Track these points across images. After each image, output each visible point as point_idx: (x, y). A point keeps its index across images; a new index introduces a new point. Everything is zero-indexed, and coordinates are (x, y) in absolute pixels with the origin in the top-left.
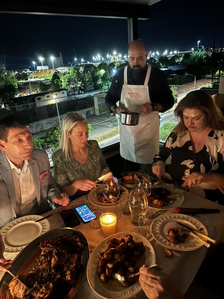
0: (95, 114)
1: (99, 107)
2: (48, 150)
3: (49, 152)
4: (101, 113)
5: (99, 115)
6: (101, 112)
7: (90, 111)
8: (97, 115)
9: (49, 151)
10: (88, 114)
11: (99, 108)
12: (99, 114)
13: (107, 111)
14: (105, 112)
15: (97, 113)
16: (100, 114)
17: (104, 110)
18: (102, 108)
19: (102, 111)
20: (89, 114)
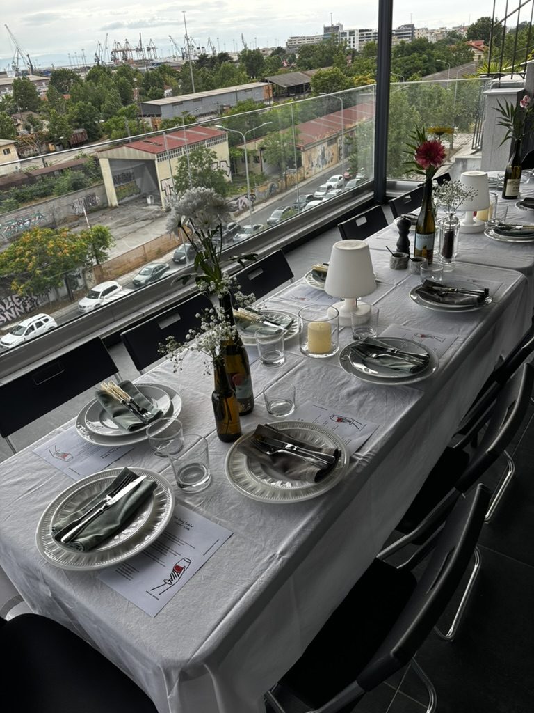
0: (107, 203)
1: (116, 185)
2: (10, 300)
3: (11, 304)
4: (123, 198)
5: (119, 205)
6: (121, 198)
7: (94, 195)
8: (113, 205)
9: (12, 301)
10: (91, 204)
11: (116, 188)
12: (118, 201)
13: (136, 194)
14: (132, 195)
15: (113, 200)
16: (121, 202)
17: (129, 191)
18: (122, 188)
19: (124, 194)
20: (93, 204)
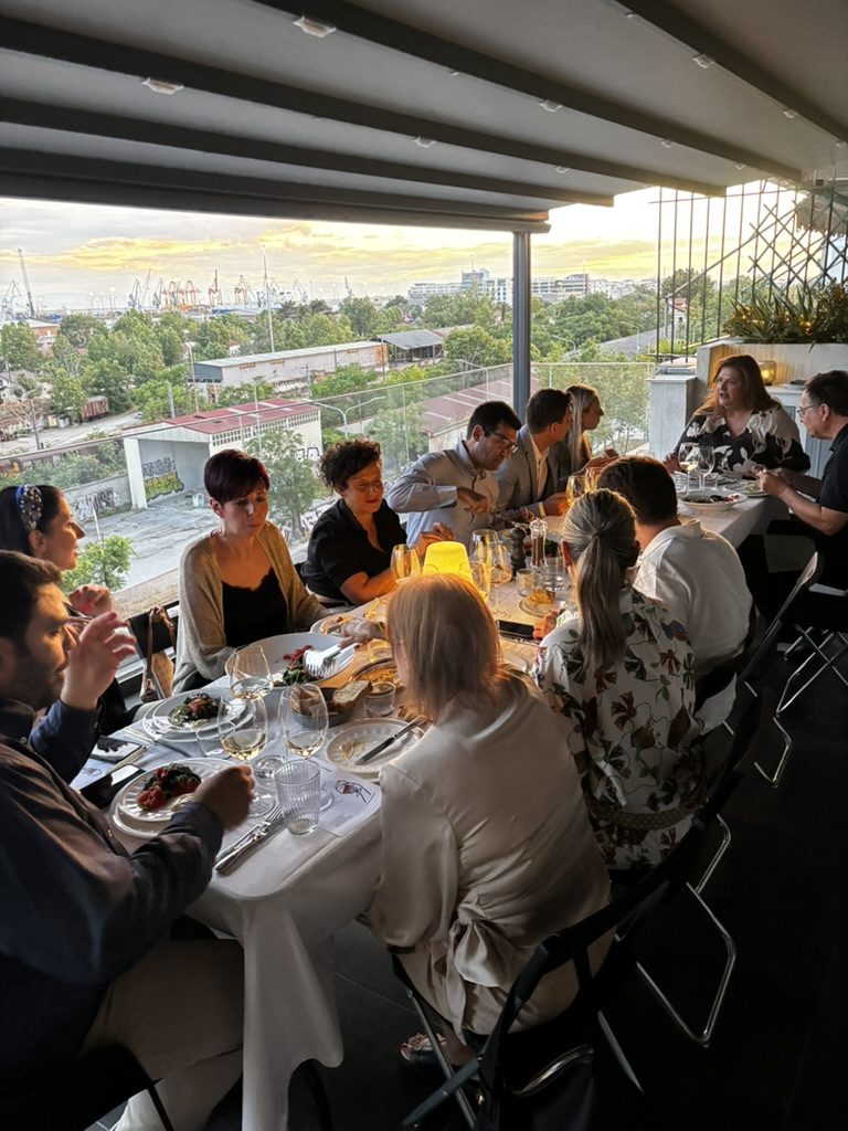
0: (131, 504)
1: (147, 478)
4: (155, 497)
5: (149, 506)
6: (152, 496)
7: (110, 492)
8: (140, 506)
10: (104, 504)
11: (146, 481)
12: (148, 501)
13: (177, 491)
14: (170, 493)
15: (140, 499)
16: (151, 502)
17: (166, 486)
18: (155, 481)
19: (158, 491)
20: (108, 504)
